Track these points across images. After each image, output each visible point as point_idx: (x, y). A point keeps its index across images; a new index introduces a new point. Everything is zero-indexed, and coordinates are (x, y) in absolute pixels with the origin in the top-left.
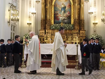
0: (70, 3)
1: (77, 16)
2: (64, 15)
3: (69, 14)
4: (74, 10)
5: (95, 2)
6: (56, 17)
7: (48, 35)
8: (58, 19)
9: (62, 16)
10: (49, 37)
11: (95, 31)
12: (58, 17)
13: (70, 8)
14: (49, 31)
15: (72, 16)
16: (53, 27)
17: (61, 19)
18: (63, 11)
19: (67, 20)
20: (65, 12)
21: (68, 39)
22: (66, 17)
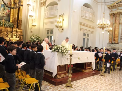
0: (11, 2)
1: (17, 16)
3: (8, 12)
5: (34, 7)
9: (1, 12)
11: (31, 32)
15: (12, 14)
18: (2, 8)
19: (6, 18)
20: (4, 9)
21: (9, 36)
22: (6, 14)
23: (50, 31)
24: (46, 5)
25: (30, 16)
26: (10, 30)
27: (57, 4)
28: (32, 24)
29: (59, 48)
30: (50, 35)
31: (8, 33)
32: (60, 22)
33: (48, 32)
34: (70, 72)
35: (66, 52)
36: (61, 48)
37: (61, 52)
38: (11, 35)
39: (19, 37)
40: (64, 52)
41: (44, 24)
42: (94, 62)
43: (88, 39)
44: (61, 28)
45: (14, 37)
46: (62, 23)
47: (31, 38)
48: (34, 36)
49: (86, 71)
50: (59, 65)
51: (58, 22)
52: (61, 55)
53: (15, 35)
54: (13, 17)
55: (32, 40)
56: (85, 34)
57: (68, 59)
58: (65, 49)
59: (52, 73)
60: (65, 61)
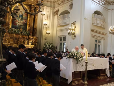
1: (32, 25)
2: (21, 22)
3: (25, 21)
4: (30, 19)
5: (48, 16)
6: (14, 22)
7: (6, 37)
8: (16, 24)
9: (19, 22)
10: (7, 40)
12: (16, 22)
13: (27, 17)
14: (7, 34)
15: (28, 23)
16: (12, 31)
17: (18, 25)
18: (20, 18)
20: (22, 19)
21: (25, 43)
22: (23, 23)
23: (63, 38)
24: (59, 14)
25: (44, 24)
26: (26, 38)
27: (69, 13)
28: (46, 31)
29: (74, 55)
30: (63, 42)
31: (24, 41)
32: (73, 30)
33: (61, 39)
34: (86, 79)
35: (81, 58)
36: (76, 55)
37: (76, 58)
38: (27, 42)
39: (34, 44)
40: (79, 58)
41: (57, 32)
42: (108, 69)
43: (99, 46)
44: (73, 35)
45: (30, 44)
46: (74, 30)
47: (45, 45)
48: (48, 43)
49: (101, 78)
50: (74, 72)
51: (70, 29)
52: (76, 61)
53: (31, 42)
54: (29, 26)
55: (46, 46)
56: (97, 40)
57: (82, 65)
58: (80, 55)
59: (67, 80)
60: (80, 67)
